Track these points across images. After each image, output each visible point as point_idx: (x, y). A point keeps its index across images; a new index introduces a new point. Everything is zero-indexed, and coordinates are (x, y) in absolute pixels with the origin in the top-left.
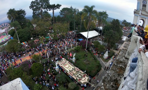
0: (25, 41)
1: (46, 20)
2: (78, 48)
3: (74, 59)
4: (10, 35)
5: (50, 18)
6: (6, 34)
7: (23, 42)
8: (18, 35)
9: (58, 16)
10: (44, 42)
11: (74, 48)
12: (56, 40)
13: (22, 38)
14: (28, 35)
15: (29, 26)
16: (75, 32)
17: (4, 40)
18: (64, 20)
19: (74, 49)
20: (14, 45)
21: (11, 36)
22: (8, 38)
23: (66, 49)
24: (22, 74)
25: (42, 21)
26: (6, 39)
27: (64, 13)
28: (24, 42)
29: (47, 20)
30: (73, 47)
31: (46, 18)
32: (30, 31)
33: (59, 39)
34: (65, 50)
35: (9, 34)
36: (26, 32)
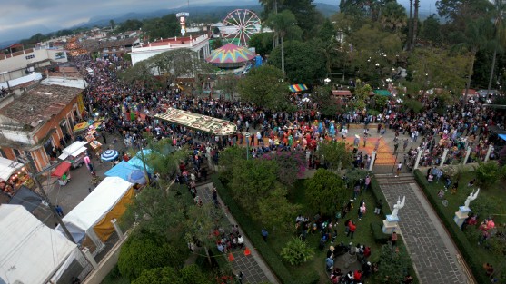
0: (301, 83)
1: (388, 27)
2: (488, 169)
3: (462, 213)
4: (253, 49)
5: (401, 21)
6: (242, 41)
7: (296, 83)
8: (286, 55)
9: (431, 17)
10: (369, 107)
11: (476, 165)
12: (412, 112)
13: (295, 69)
14: (318, 65)
15: (325, 38)
16: (490, 97)
17: (234, 59)
18: (456, 40)
19: (472, 169)
20: (268, 85)
21: (257, 53)
22: (248, 56)
23: (443, 158)
24: (272, 186)
25: (373, 27)
26: (239, 58)
27: (452, 9)
28: (299, 86)
29: (392, 26)
30: (469, 161)
31: (388, 21)
32: (328, 56)
33: (421, 111)
34: (439, 162)
35: (250, 46)
36: (311, 55)
